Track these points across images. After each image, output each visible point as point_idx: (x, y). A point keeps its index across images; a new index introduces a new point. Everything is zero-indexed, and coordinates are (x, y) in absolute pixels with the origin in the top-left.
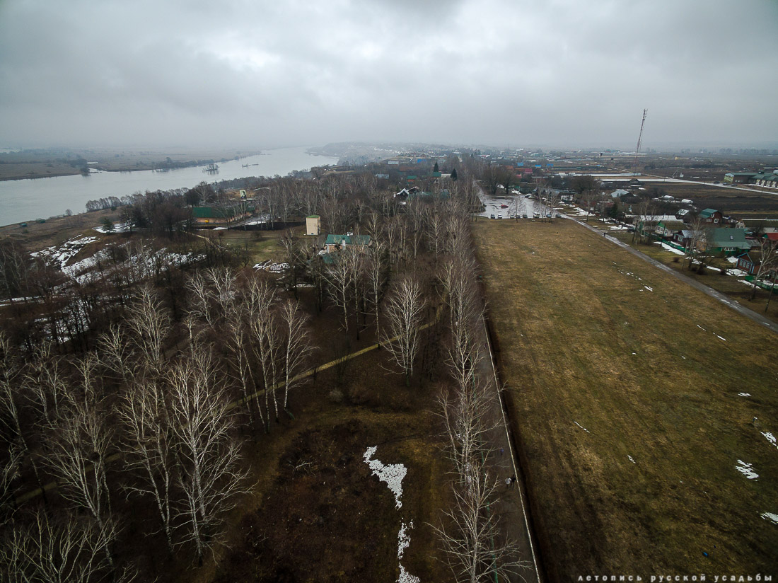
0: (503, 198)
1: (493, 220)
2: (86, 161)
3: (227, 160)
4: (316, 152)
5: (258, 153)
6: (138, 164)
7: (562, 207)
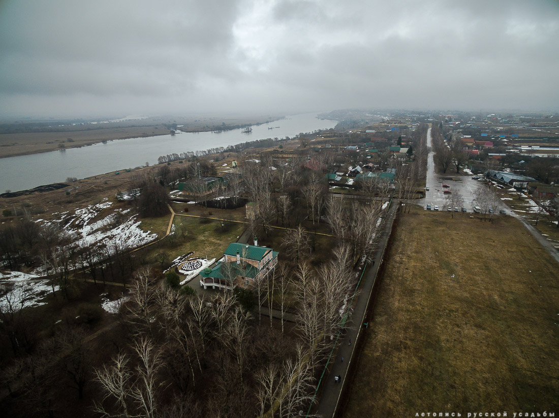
0: (451, 179)
1: (428, 212)
2: (177, 125)
3: (261, 124)
4: (323, 117)
5: (283, 118)
6: (204, 127)
7: (512, 196)
